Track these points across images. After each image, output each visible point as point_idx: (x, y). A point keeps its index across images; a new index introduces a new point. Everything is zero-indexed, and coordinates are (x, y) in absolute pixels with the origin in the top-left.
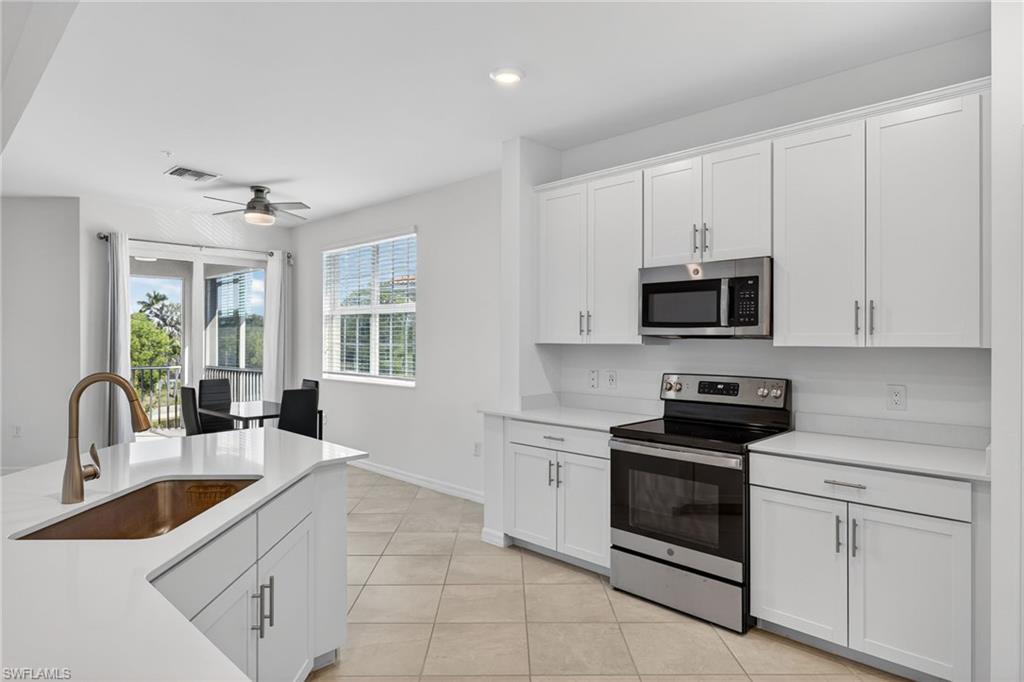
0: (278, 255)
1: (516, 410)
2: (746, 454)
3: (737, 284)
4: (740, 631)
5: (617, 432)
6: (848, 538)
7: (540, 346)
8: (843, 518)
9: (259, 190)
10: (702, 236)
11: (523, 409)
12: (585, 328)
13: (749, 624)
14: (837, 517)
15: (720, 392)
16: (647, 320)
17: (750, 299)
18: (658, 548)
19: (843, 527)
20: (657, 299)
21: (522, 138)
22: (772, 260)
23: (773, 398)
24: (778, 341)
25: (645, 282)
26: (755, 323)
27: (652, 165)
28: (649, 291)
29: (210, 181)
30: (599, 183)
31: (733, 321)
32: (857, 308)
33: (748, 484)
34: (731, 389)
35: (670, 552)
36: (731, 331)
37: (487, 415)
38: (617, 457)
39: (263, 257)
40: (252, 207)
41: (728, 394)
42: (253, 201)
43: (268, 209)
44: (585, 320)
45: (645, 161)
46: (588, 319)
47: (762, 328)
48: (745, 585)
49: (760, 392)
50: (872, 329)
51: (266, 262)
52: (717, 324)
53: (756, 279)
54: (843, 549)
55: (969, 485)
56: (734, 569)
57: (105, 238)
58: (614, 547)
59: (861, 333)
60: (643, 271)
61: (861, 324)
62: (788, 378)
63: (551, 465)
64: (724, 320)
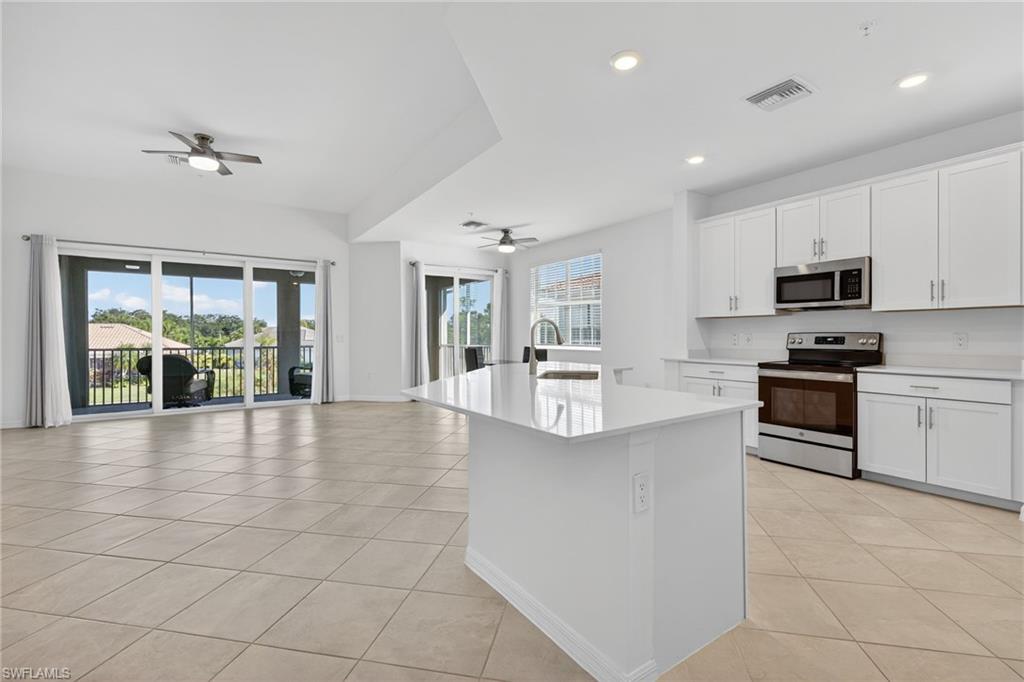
0: (500, 271)
1: (685, 357)
2: (855, 374)
3: (845, 275)
4: (851, 476)
5: (762, 366)
6: (926, 419)
7: (698, 319)
8: (923, 407)
9: (506, 232)
10: (820, 245)
11: (689, 357)
12: (733, 306)
13: (857, 474)
14: (919, 407)
15: (831, 343)
16: (779, 299)
17: (855, 283)
18: (794, 432)
19: (923, 413)
20: (786, 286)
21: (689, 191)
22: (870, 259)
23: (871, 345)
24: (875, 308)
25: (779, 276)
26: (860, 297)
27: (780, 204)
28: (781, 282)
29: (484, 227)
30: (741, 217)
31: (843, 297)
32: (932, 285)
33: (856, 392)
34: (839, 340)
35: (802, 434)
36: (841, 303)
37: (666, 361)
38: (762, 379)
39: (491, 273)
40: (503, 242)
41: (837, 343)
42: (503, 239)
43: (511, 242)
44: (733, 301)
45: (777, 202)
46: (736, 302)
47: (864, 300)
48: (854, 450)
49: (860, 341)
50: (943, 297)
51: (493, 276)
52: (832, 299)
53: (860, 271)
54: (923, 425)
55: (1009, 383)
56: (847, 441)
57: (413, 264)
58: (761, 434)
59: (935, 300)
60: (776, 269)
61: (935, 295)
62: (882, 332)
63: (714, 388)
64: (837, 296)
